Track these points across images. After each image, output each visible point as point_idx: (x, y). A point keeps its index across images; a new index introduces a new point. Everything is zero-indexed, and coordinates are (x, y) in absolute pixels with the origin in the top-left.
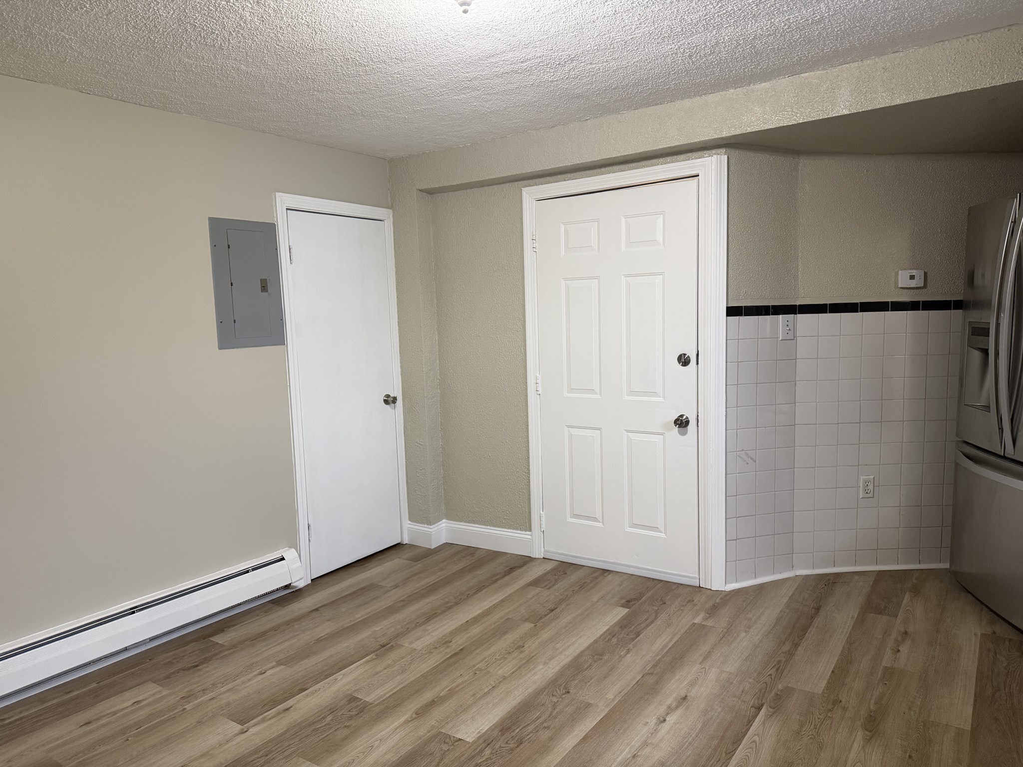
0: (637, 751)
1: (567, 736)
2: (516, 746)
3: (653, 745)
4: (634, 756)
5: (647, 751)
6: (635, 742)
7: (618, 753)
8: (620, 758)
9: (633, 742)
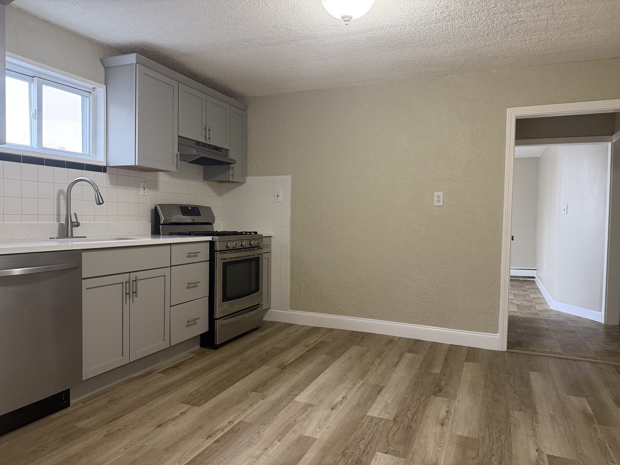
0: (264, 452)
1: (312, 459)
2: (345, 451)
3: (252, 457)
4: (266, 449)
5: (257, 453)
6: (264, 458)
7: (277, 451)
8: (275, 448)
9: (265, 458)
